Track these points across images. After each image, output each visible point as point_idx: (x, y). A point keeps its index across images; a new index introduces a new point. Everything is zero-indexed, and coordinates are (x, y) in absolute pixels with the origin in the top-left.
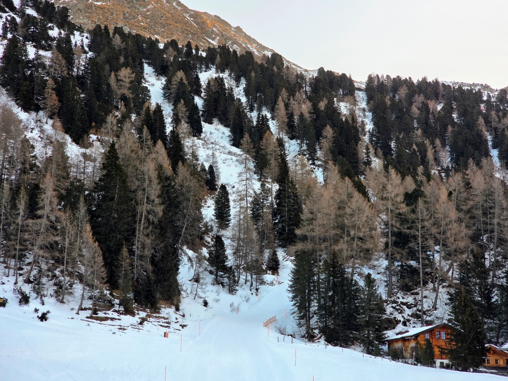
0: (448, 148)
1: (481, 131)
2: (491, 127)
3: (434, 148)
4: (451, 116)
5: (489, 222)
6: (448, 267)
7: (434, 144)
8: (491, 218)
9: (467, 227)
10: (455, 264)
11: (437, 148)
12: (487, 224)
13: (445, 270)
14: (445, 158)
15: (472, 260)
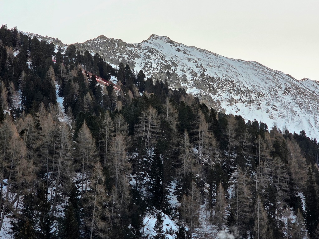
0: (20, 91)
1: (51, 79)
2: (59, 76)
3: (8, 90)
4: (26, 63)
5: (54, 161)
6: (14, 199)
7: (8, 86)
8: (56, 157)
9: (35, 163)
10: (20, 197)
11: (10, 91)
12: (52, 162)
13: (11, 201)
14: (17, 100)
15: (35, 194)
